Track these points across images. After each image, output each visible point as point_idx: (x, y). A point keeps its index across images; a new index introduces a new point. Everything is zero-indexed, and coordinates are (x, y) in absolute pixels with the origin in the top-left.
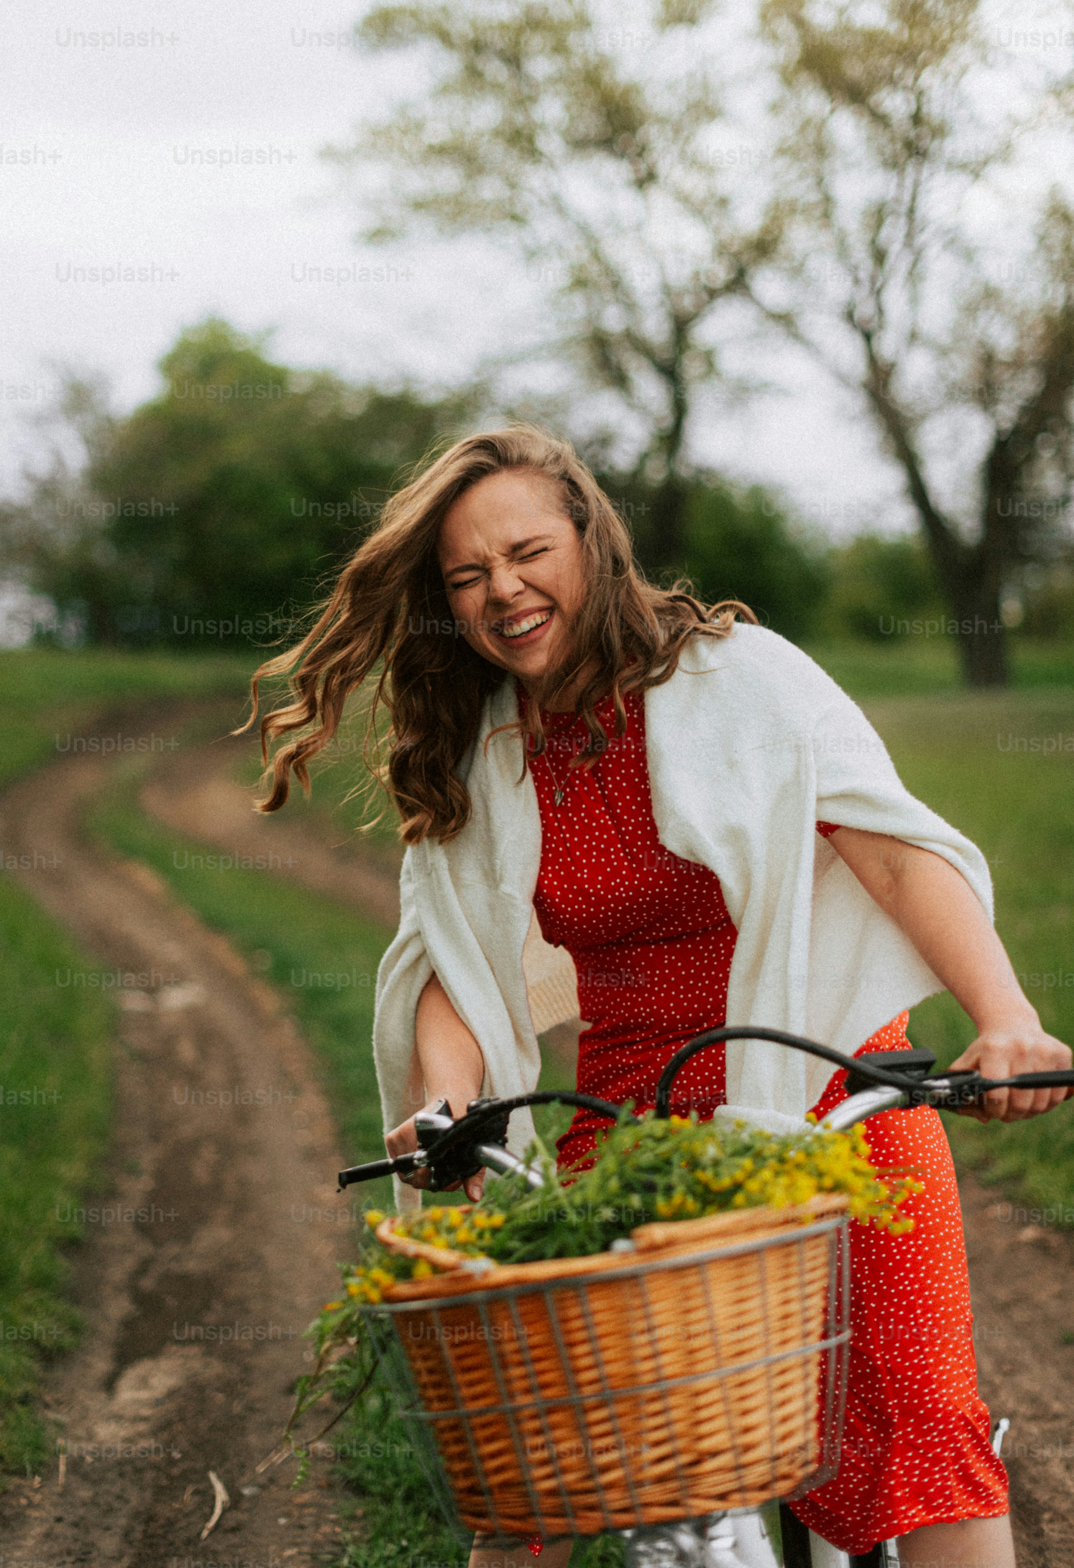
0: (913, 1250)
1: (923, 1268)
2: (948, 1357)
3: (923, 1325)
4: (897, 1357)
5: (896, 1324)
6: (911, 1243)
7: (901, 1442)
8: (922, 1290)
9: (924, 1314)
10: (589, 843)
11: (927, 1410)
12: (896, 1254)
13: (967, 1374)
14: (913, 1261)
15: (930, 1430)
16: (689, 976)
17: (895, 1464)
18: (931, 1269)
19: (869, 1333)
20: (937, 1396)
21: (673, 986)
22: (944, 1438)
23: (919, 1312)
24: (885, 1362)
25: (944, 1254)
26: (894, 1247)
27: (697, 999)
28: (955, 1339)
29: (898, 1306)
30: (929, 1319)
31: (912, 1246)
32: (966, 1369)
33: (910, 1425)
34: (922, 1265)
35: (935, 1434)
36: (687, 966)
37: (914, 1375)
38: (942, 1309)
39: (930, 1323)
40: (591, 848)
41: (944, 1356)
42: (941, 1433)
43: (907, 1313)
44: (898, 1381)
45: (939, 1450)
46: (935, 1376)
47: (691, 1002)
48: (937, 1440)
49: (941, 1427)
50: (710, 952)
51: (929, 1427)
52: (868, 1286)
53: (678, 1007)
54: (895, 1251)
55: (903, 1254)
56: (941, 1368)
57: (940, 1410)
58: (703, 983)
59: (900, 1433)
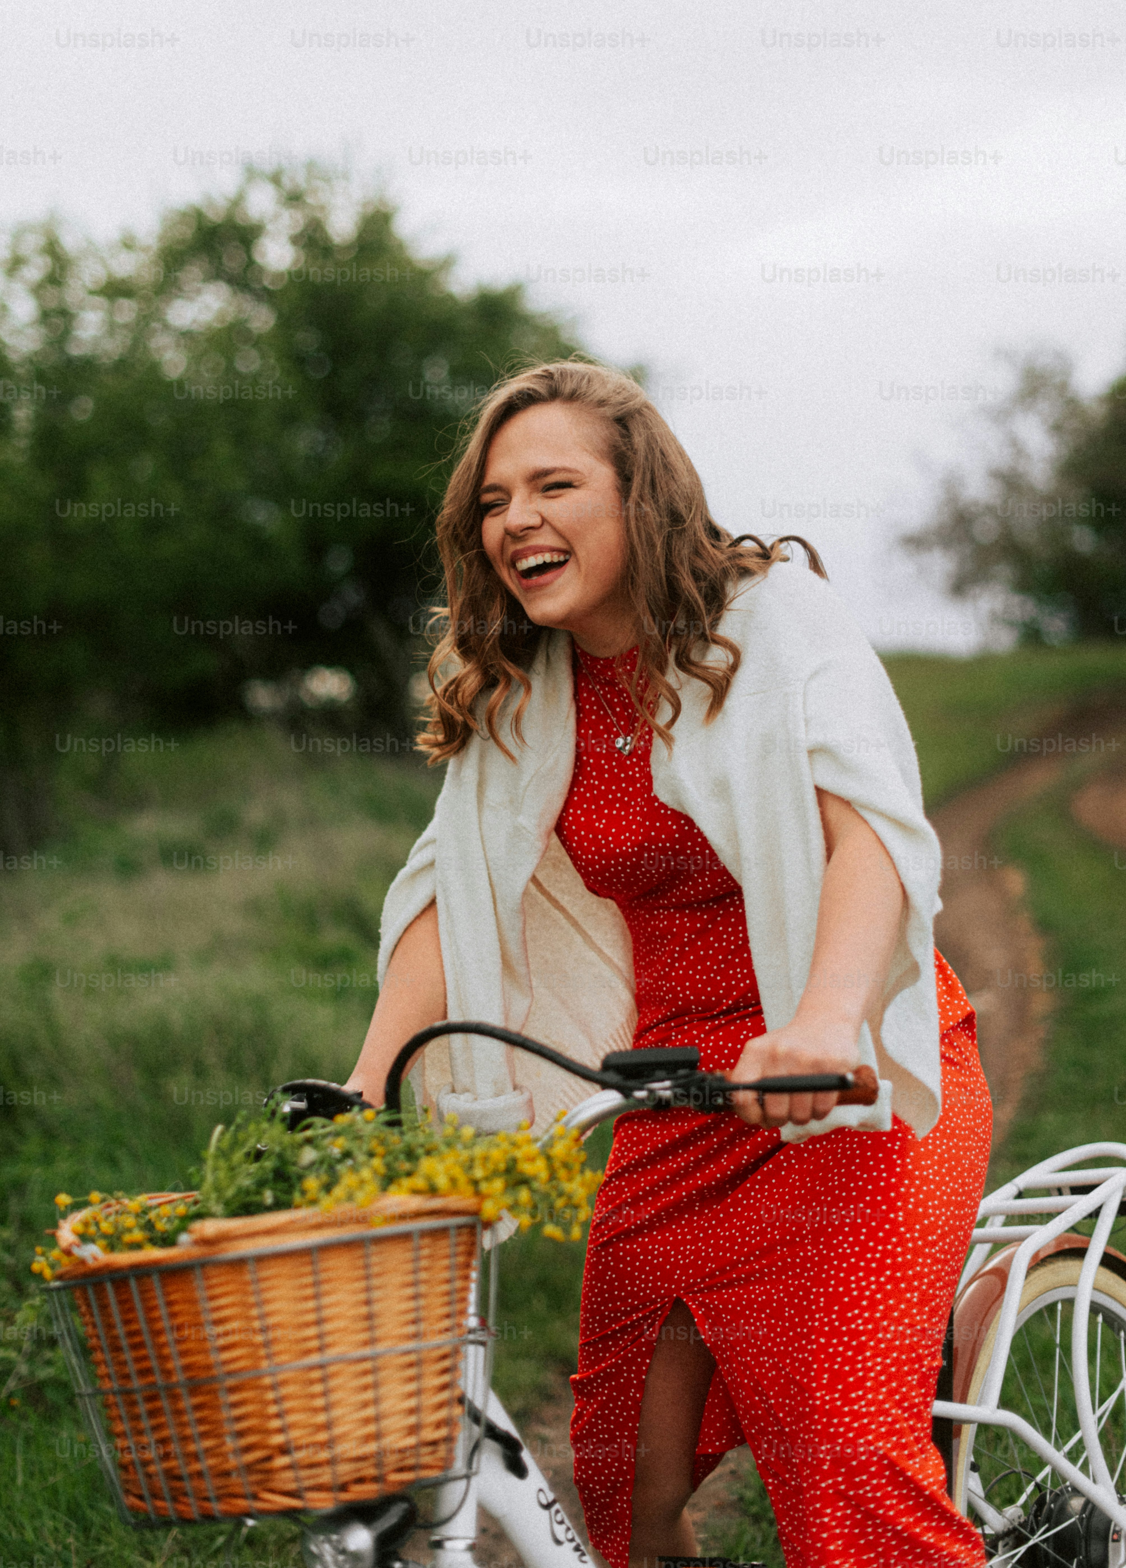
0: (873, 1287)
1: (881, 1307)
2: (891, 1408)
3: (871, 1369)
4: (837, 1399)
5: (842, 1364)
6: (873, 1279)
7: (831, 1491)
8: (876, 1331)
9: (874, 1356)
10: (614, 793)
11: (860, 1462)
12: (854, 1290)
13: (913, 1429)
14: (871, 1299)
15: (863, 1484)
16: (707, 957)
17: (827, 1515)
18: (890, 1309)
19: (814, 1370)
20: (872, 1448)
21: (692, 965)
22: (879, 1494)
23: (868, 1354)
24: (825, 1402)
25: (908, 1295)
26: (853, 1282)
27: (710, 982)
28: (904, 1390)
29: (847, 1346)
30: (878, 1364)
31: (872, 1283)
32: (911, 1423)
33: (841, 1474)
34: (880, 1304)
35: (868, 1488)
36: (707, 946)
37: (852, 1422)
38: (895, 1355)
39: (879, 1368)
40: (616, 800)
41: (887, 1406)
42: (875, 1489)
43: (856, 1354)
44: (833, 1425)
45: (872, 1506)
46: (873, 1427)
47: (706, 984)
48: (870, 1495)
49: (875, 1482)
50: (729, 934)
51: (862, 1480)
52: (820, 1320)
53: (693, 988)
54: (853, 1286)
55: (861, 1290)
56: (881, 1419)
57: (873, 1464)
58: (719, 967)
59: (830, 1481)
